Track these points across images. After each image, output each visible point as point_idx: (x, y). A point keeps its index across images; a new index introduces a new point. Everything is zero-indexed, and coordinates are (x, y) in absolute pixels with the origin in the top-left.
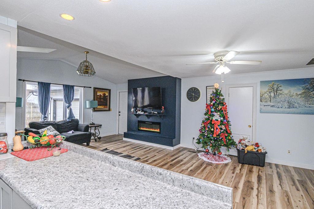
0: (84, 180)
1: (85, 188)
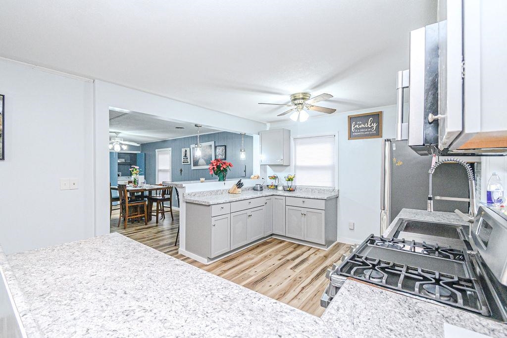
0: (132, 292)
1: (135, 278)
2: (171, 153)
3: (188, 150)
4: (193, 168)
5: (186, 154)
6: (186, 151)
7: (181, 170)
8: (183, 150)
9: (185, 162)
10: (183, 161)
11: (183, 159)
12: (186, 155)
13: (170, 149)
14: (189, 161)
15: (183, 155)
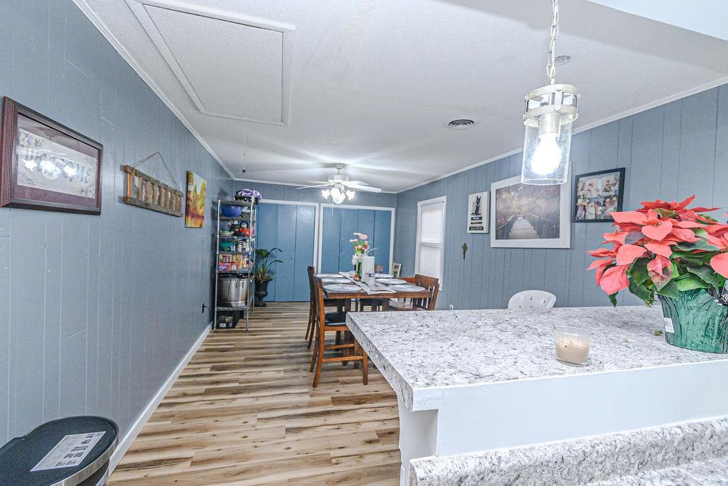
2: (444, 208)
3: (484, 196)
4: (495, 243)
5: (478, 208)
6: (478, 200)
7: (465, 248)
8: (472, 198)
9: (475, 228)
10: (469, 225)
11: (469, 221)
12: (477, 211)
13: (444, 198)
14: (485, 224)
15: (471, 209)
